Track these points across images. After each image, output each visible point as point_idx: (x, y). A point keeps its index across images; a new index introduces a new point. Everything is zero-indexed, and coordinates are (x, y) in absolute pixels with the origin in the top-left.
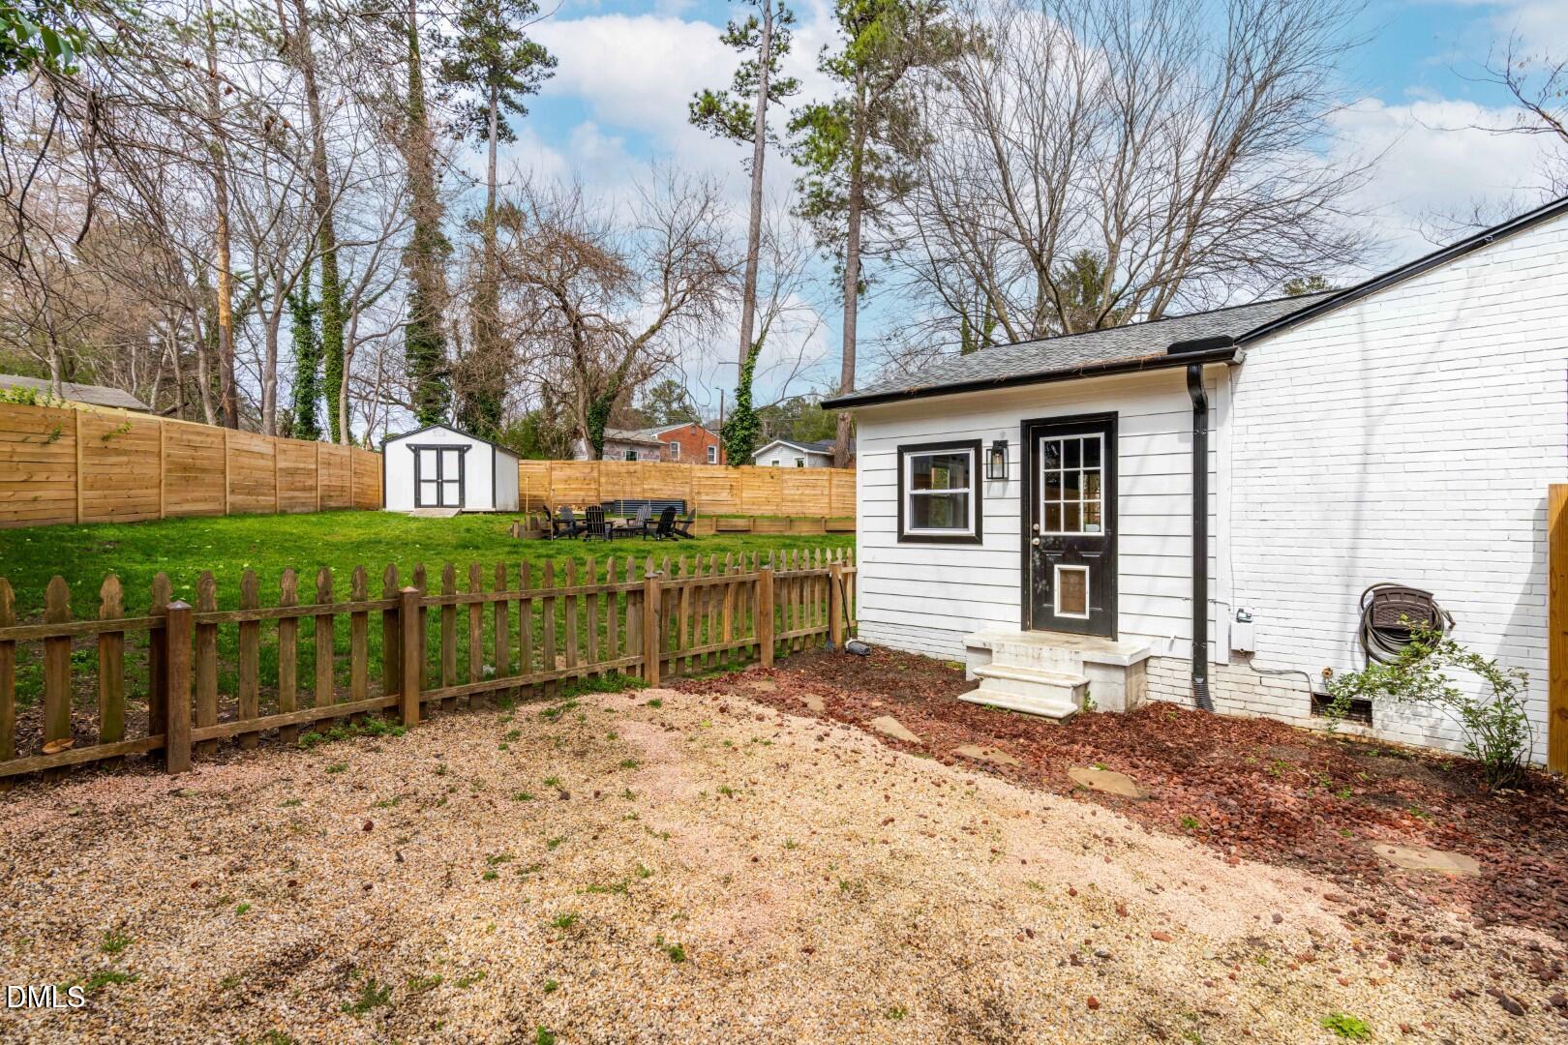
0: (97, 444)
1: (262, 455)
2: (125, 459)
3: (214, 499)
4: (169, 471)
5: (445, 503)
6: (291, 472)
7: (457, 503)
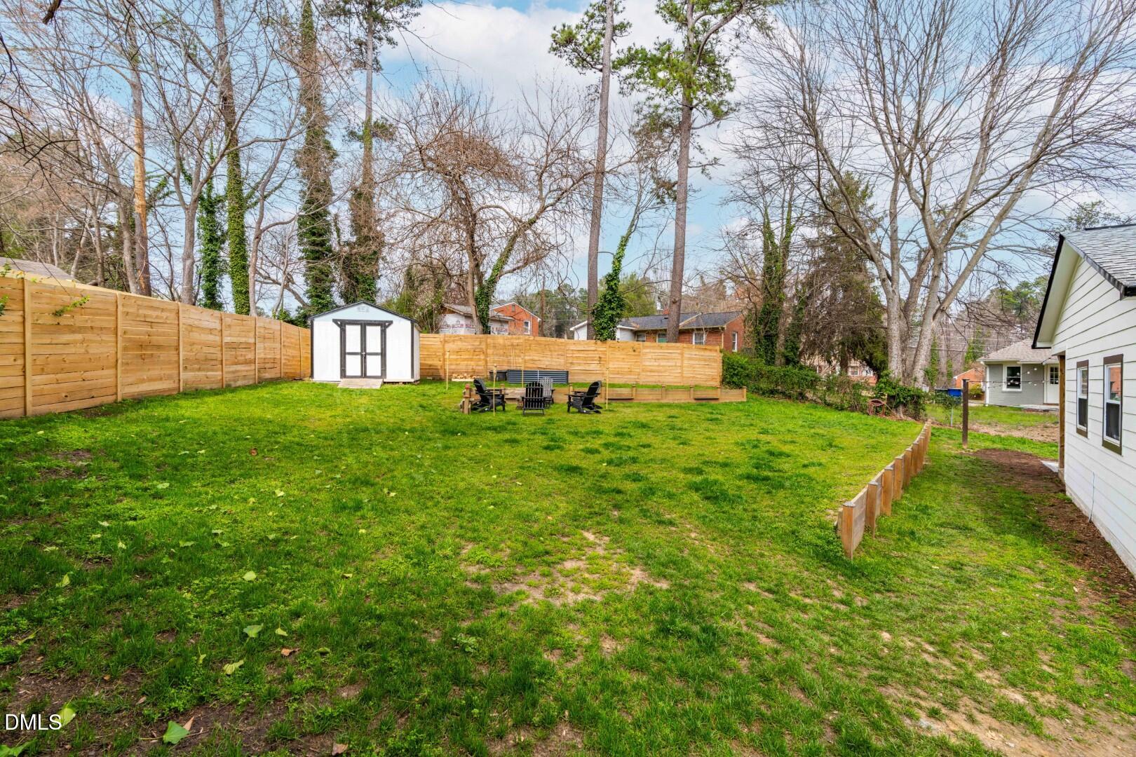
0: (48, 320)
1: (211, 331)
2: (78, 337)
3: (169, 377)
4: (125, 349)
5: (368, 374)
6: (233, 347)
7: (379, 374)
